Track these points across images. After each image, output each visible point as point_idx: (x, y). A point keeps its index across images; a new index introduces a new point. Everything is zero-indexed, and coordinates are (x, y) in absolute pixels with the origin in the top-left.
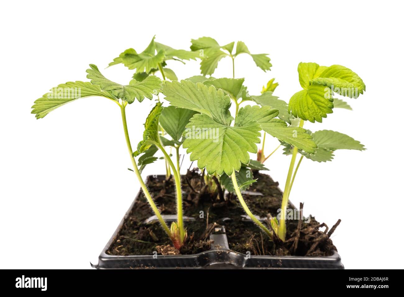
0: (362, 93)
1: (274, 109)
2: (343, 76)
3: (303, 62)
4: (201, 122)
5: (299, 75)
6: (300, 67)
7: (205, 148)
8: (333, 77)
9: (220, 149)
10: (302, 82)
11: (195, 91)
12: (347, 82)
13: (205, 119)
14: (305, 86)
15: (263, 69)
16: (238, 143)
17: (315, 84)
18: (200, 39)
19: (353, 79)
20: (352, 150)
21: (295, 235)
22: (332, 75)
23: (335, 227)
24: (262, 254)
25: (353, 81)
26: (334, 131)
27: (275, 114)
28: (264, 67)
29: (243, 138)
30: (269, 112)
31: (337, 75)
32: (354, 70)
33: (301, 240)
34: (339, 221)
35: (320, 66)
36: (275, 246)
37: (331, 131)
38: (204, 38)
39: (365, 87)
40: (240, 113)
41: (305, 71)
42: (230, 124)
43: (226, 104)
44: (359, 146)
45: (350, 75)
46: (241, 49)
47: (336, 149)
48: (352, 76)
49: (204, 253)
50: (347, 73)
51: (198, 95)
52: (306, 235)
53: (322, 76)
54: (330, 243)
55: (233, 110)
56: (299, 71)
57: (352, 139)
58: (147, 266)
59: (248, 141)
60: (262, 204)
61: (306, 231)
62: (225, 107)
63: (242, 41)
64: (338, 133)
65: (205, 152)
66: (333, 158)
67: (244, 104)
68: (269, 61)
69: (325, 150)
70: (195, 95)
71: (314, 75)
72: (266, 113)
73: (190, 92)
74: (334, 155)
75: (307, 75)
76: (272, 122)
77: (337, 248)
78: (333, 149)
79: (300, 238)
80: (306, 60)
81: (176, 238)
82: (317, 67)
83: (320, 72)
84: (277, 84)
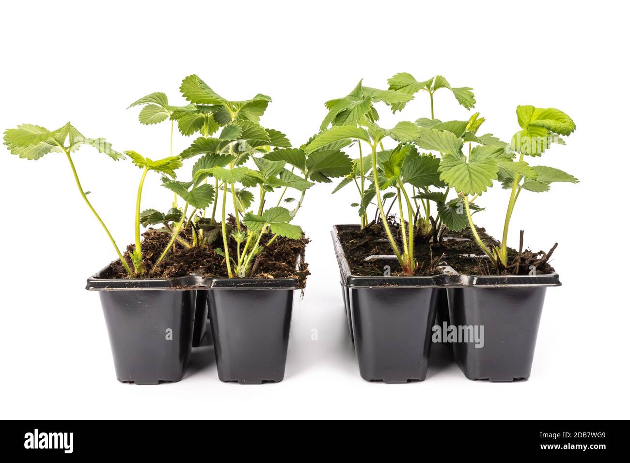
0: (573, 132)
1: (500, 147)
2: (558, 117)
3: (521, 105)
4: (449, 160)
5: (518, 117)
6: (519, 109)
7: (457, 178)
8: (548, 118)
9: (468, 178)
10: (521, 123)
11: (433, 136)
12: (561, 123)
13: (451, 158)
14: (524, 126)
15: (466, 107)
16: (481, 173)
17: (534, 125)
18: (395, 77)
19: (566, 120)
20: (566, 183)
21: (516, 261)
22: (548, 117)
23: (552, 250)
24: (488, 275)
25: (565, 122)
26: (548, 166)
27: (502, 151)
28: (467, 104)
29: (484, 170)
30: (496, 150)
31: (552, 117)
32: (566, 113)
33: (521, 265)
34: (556, 244)
35: (536, 108)
36: (498, 270)
37: (545, 167)
38: (399, 74)
39: (575, 126)
40: (473, 152)
41: (524, 113)
42: (465, 161)
43: (459, 146)
44: (572, 179)
45: (563, 117)
46: (440, 83)
47: (551, 182)
48: (564, 118)
49: (438, 276)
50: (561, 115)
51: (436, 139)
52: (525, 260)
53: (538, 118)
54: (549, 266)
55: (466, 150)
56: (517, 113)
57: (565, 174)
58: (392, 284)
59: (489, 172)
60: (473, 246)
61: (526, 256)
62: (459, 148)
63: (443, 76)
64: (552, 169)
65: (458, 181)
66: (549, 189)
67: (474, 144)
68: (472, 97)
69: (541, 183)
70: (433, 139)
71: (531, 116)
72: (494, 151)
73: (430, 138)
74: (550, 187)
75: (526, 117)
76: (500, 158)
77: (555, 269)
78: (549, 182)
79: (521, 263)
80: (524, 103)
81: (407, 267)
82: (534, 109)
83: (536, 114)
84: (483, 120)
